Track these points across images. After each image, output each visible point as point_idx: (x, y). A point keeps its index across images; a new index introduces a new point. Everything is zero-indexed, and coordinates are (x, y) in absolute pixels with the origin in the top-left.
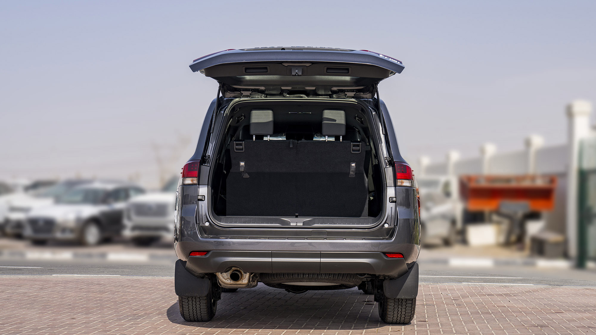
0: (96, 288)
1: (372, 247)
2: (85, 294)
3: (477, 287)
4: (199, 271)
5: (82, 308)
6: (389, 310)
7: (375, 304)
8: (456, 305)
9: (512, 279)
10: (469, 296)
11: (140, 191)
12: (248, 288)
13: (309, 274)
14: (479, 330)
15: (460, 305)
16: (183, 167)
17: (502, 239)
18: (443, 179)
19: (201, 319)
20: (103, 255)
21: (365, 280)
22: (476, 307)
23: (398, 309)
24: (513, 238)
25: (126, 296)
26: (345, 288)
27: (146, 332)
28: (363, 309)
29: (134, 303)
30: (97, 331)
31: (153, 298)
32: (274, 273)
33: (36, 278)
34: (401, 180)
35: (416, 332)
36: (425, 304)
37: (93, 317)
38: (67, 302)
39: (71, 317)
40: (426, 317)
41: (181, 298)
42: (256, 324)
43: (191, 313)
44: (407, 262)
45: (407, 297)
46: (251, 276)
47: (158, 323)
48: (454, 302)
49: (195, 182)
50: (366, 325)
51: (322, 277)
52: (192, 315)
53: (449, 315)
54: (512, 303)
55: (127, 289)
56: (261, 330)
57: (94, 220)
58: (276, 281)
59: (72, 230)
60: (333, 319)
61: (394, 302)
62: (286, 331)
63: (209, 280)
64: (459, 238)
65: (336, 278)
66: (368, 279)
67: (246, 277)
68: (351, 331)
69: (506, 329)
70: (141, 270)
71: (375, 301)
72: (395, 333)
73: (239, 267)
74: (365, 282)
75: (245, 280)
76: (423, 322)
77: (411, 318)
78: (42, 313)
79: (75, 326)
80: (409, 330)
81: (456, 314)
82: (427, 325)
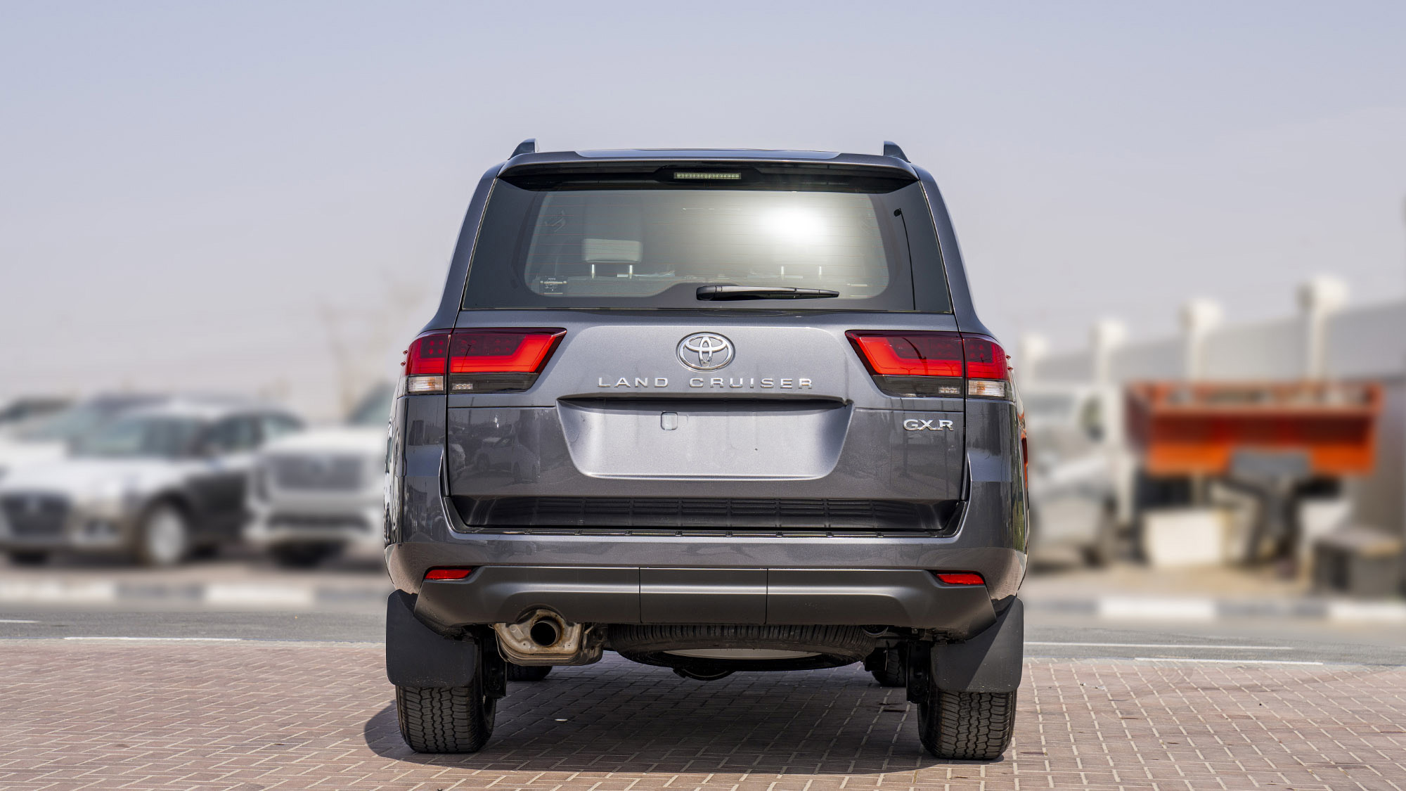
0: (178, 670)
1: (901, 556)
2: (151, 686)
3: (1173, 670)
4: (449, 618)
5: (143, 720)
6: (946, 724)
7: (907, 710)
8: (1121, 713)
9: (1263, 651)
10: (1155, 692)
11: (290, 423)
12: (577, 664)
13: (736, 628)
14: (1182, 774)
15: (1132, 714)
16: (407, 348)
17: (1237, 549)
18: (1081, 393)
19: (456, 747)
20: (196, 591)
21: (882, 644)
22: (1174, 718)
23: (969, 720)
24: (1268, 546)
25: (258, 691)
26: (830, 664)
27: (312, 778)
28: (877, 722)
29: (280, 707)
30: (184, 777)
31: (327, 694)
32: (644, 624)
33: (22, 646)
34: (976, 382)
35: (1017, 781)
36: (1039, 711)
37: (172, 743)
38: (105, 705)
39: (115, 742)
40: (1043, 743)
41: (401, 691)
42: (598, 759)
43: (429, 730)
44: (993, 598)
45: (992, 689)
46: (587, 632)
47: (343, 756)
48: (1115, 707)
49: (440, 386)
50: (886, 762)
51: (771, 635)
52: (430, 737)
53: (1101, 739)
54: (1268, 707)
55: (260, 672)
56: (611, 774)
57: (171, 500)
58: (652, 646)
59: (113, 526)
60: (800, 746)
61: (959, 702)
62: (676, 776)
63: (476, 643)
64: (1125, 546)
65: (808, 638)
66: (890, 641)
67: (573, 634)
68: (847, 777)
69: (1253, 773)
70: (295, 628)
71: (908, 700)
72: (963, 782)
73: (555, 609)
74: (883, 649)
75: (569, 644)
76: (1035, 756)
77: (1002, 743)
78: (41, 732)
79: (126, 765)
80: (998, 776)
81: (1120, 735)
82: (1047, 763)
